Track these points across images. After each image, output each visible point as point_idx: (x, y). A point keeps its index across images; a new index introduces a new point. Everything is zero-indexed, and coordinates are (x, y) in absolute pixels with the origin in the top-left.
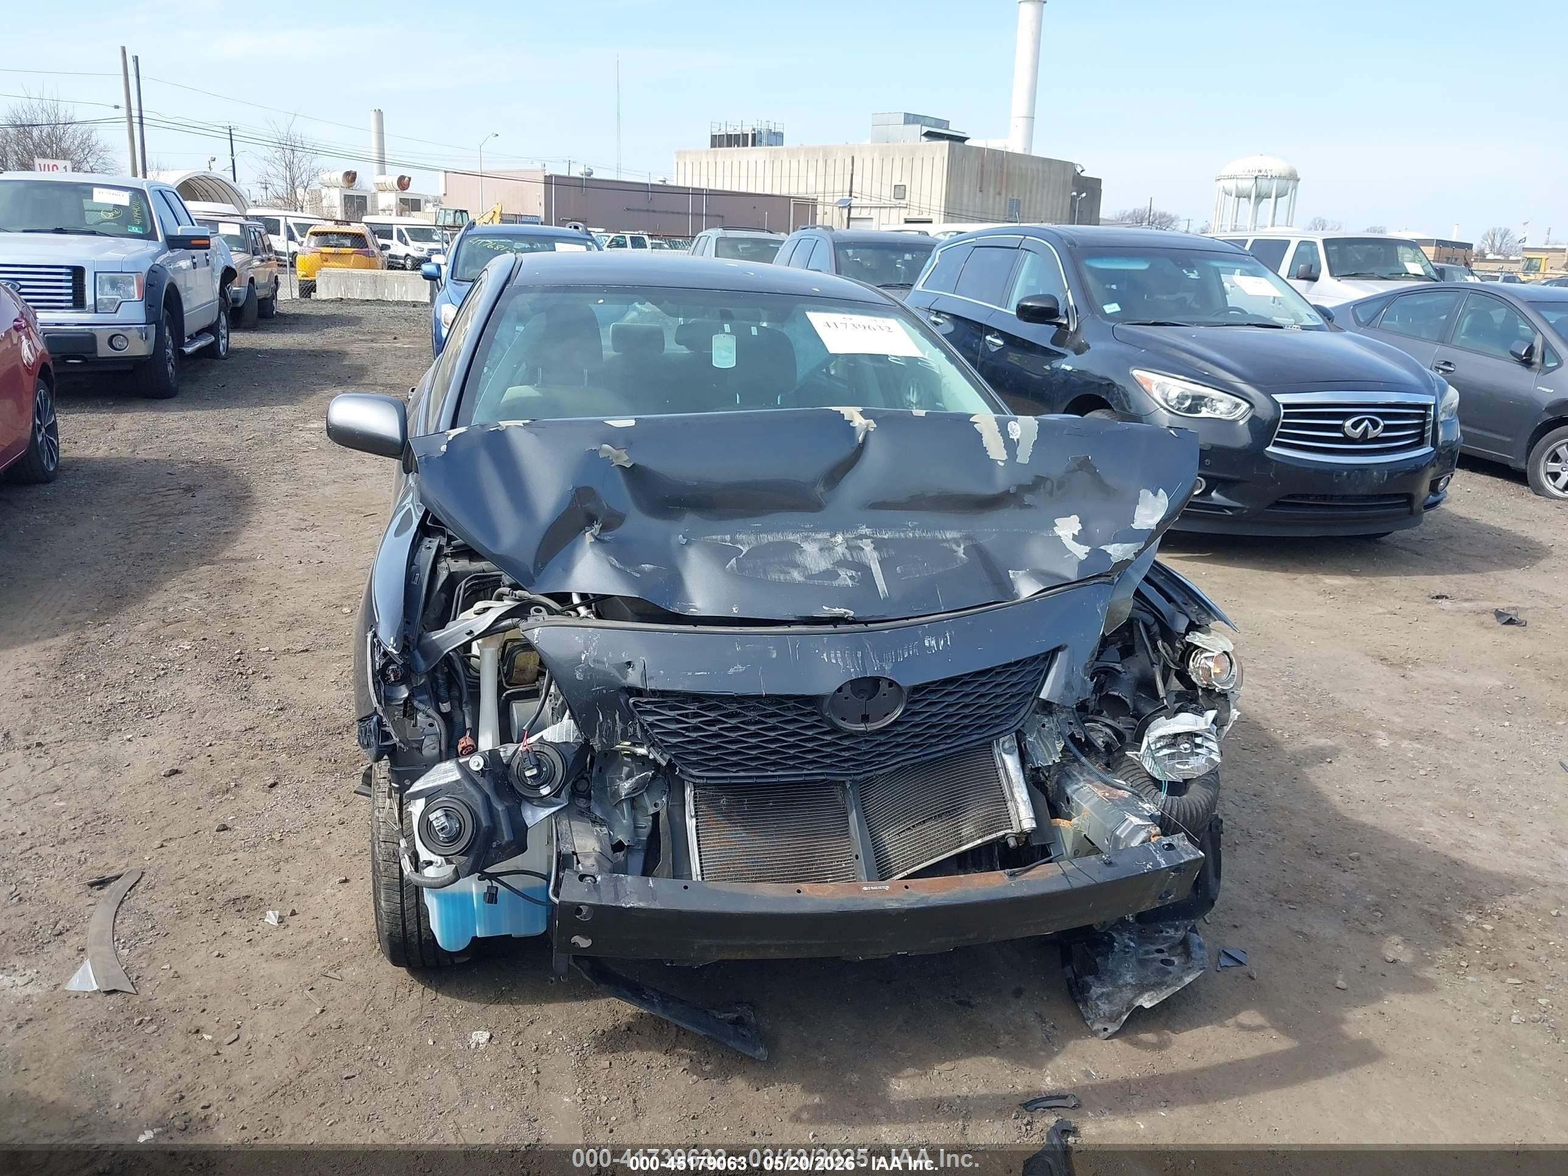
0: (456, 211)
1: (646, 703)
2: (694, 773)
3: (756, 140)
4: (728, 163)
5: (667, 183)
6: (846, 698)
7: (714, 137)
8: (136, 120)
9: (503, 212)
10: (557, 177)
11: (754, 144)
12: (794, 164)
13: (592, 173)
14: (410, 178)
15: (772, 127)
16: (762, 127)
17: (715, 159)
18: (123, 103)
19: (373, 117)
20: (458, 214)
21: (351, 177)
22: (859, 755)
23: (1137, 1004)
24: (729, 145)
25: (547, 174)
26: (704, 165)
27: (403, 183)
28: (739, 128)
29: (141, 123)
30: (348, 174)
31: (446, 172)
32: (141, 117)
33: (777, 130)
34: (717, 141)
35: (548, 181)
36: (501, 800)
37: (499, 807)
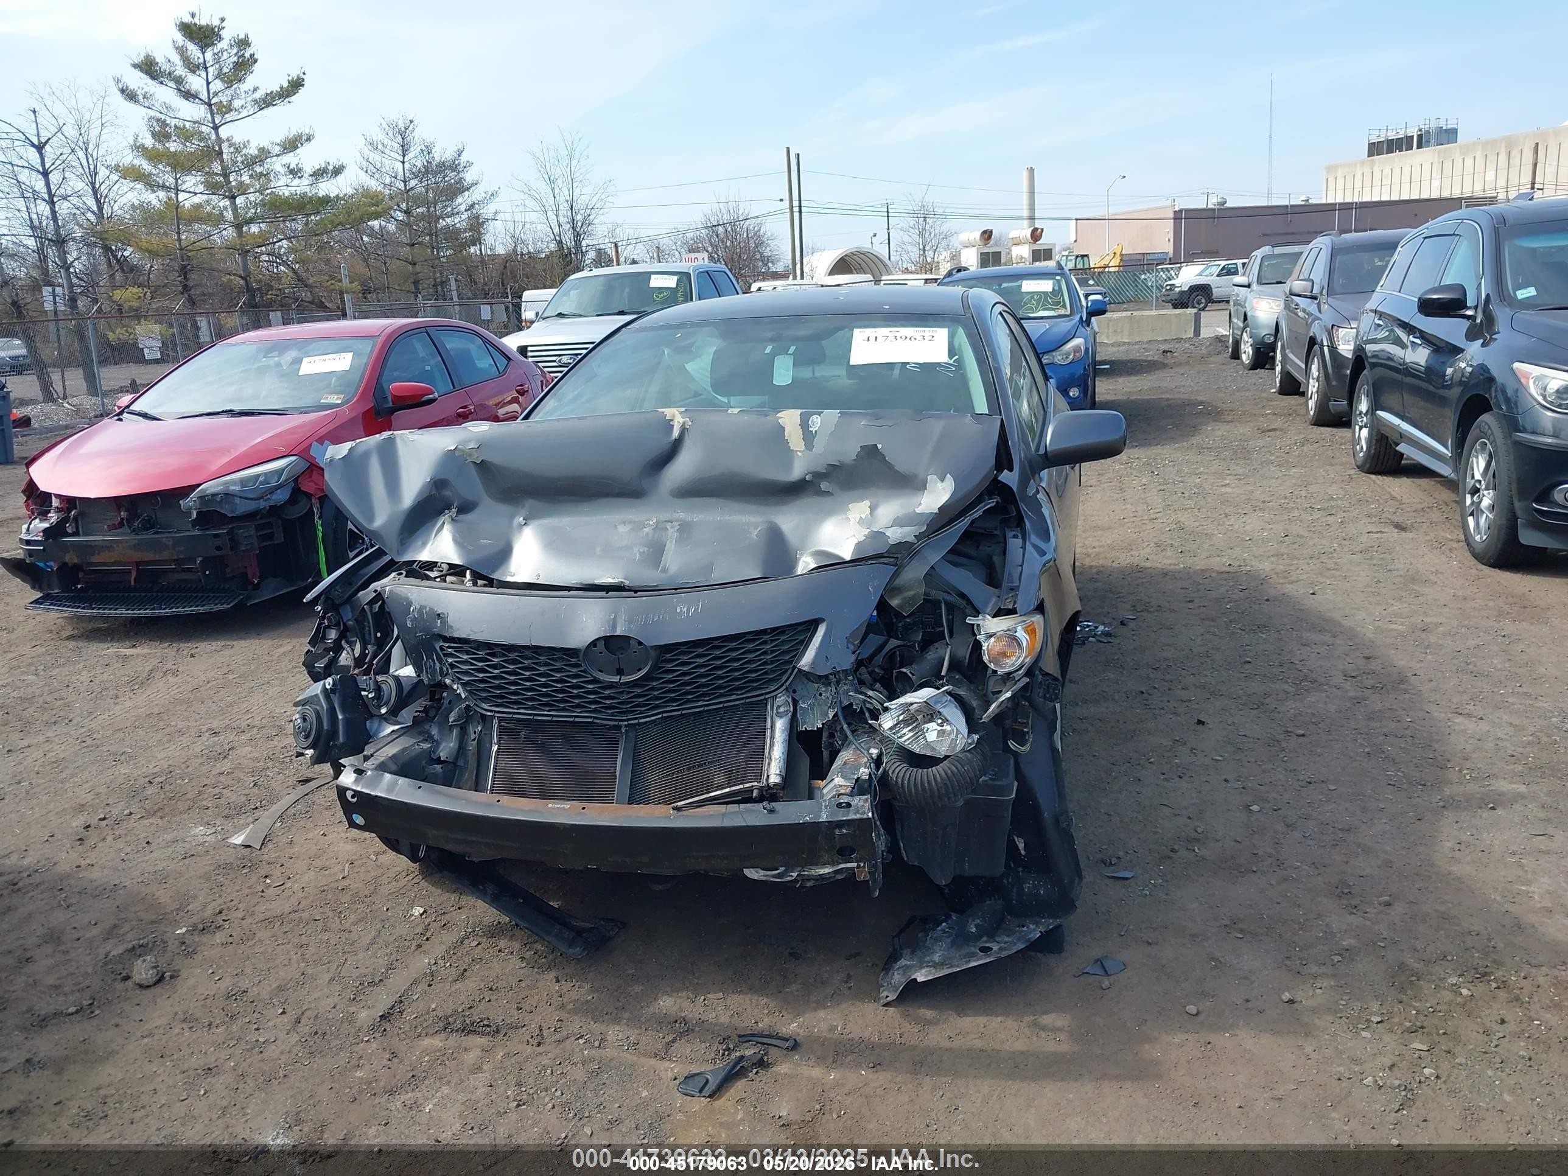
0: (1077, 257)
1: (449, 647)
2: (485, 706)
3: (1423, 140)
4: (1387, 171)
5: (1310, 201)
6: (601, 653)
7: (1371, 146)
8: (796, 209)
9: (1123, 252)
10: (1186, 210)
11: (1419, 146)
12: (1469, 162)
13: (1225, 202)
14: (1042, 230)
15: (1442, 124)
16: (1432, 126)
17: (1372, 168)
18: (787, 197)
19: (1025, 175)
20: (1079, 259)
21: (987, 235)
22: (618, 703)
23: (913, 977)
24: (1390, 151)
25: (1177, 209)
26: (1358, 177)
27: (1036, 235)
28: (1403, 131)
29: (800, 212)
30: (985, 232)
31: (1077, 219)
32: (800, 206)
33: (1449, 127)
34: (1376, 149)
35: (1178, 216)
36: (343, 712)
37: (340, 717)
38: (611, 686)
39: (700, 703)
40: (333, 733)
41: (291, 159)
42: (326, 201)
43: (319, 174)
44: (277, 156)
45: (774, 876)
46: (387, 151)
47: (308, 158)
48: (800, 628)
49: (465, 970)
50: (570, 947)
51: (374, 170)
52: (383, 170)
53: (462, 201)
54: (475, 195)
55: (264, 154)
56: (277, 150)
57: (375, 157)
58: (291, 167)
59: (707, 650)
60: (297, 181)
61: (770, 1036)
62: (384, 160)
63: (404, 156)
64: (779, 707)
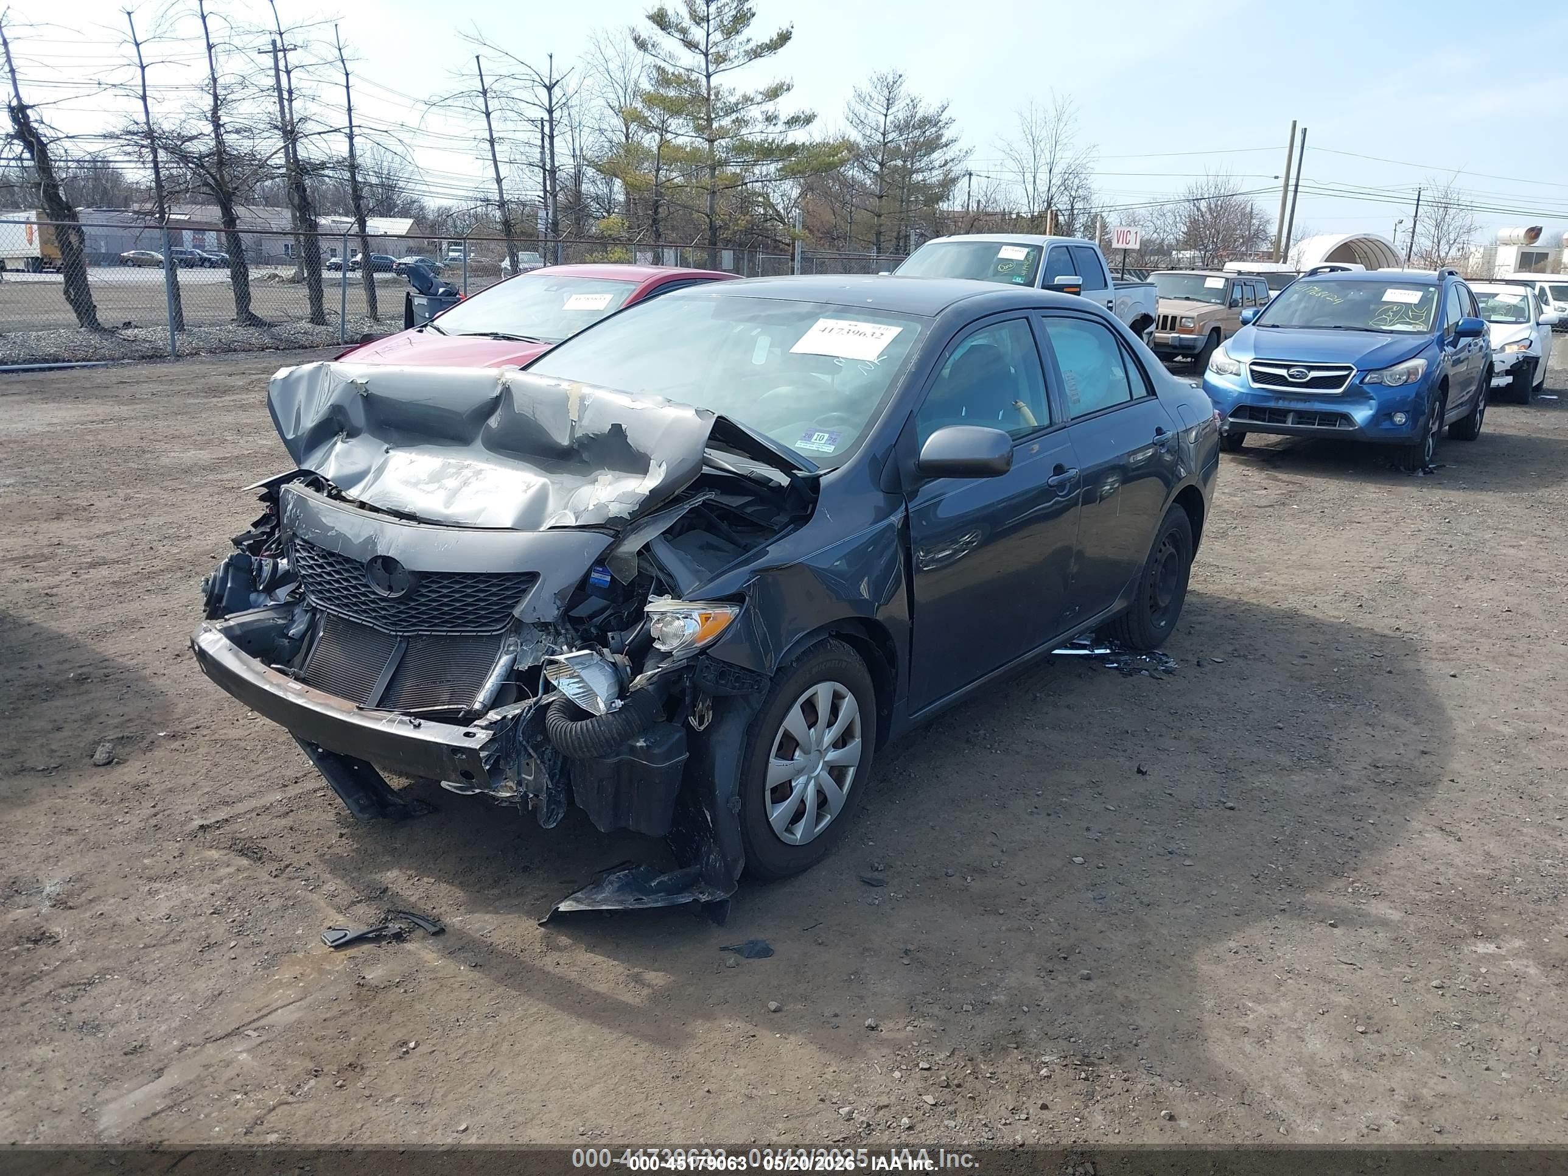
2: (313, 598)
6: (379, 570)
21: (1534, 233)
22: (390, 615)
23: (559, 906)
29: (1296, 191)
30: (1531, 230)
32: (1297, 186)
36: (232, 583)
37: (229, 585)
38: (384, 599)
39: (445, 629)
40: (220, 599)
41: (769, 107)
42: (792, 149)
43: (793, 122)
44: (758, 104)
45: (455, 788)
46: (873, 104)
47: (785, 107)
48: (523, 578)
49: (292, 811)
50: (360, 811)
51: (858, 122)
52: (866, 121)
53: (938, 157)
54: (951, 153)
55: (747, 100)
56: (759, 98)
57: (861, 109)
58: (770, 114)
59: (450, 583)
60: (771, 128)
61: (423, 919)
62: (868, 112)
63: (888, 109)
64: (509, 645)
